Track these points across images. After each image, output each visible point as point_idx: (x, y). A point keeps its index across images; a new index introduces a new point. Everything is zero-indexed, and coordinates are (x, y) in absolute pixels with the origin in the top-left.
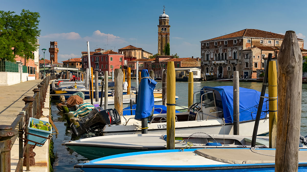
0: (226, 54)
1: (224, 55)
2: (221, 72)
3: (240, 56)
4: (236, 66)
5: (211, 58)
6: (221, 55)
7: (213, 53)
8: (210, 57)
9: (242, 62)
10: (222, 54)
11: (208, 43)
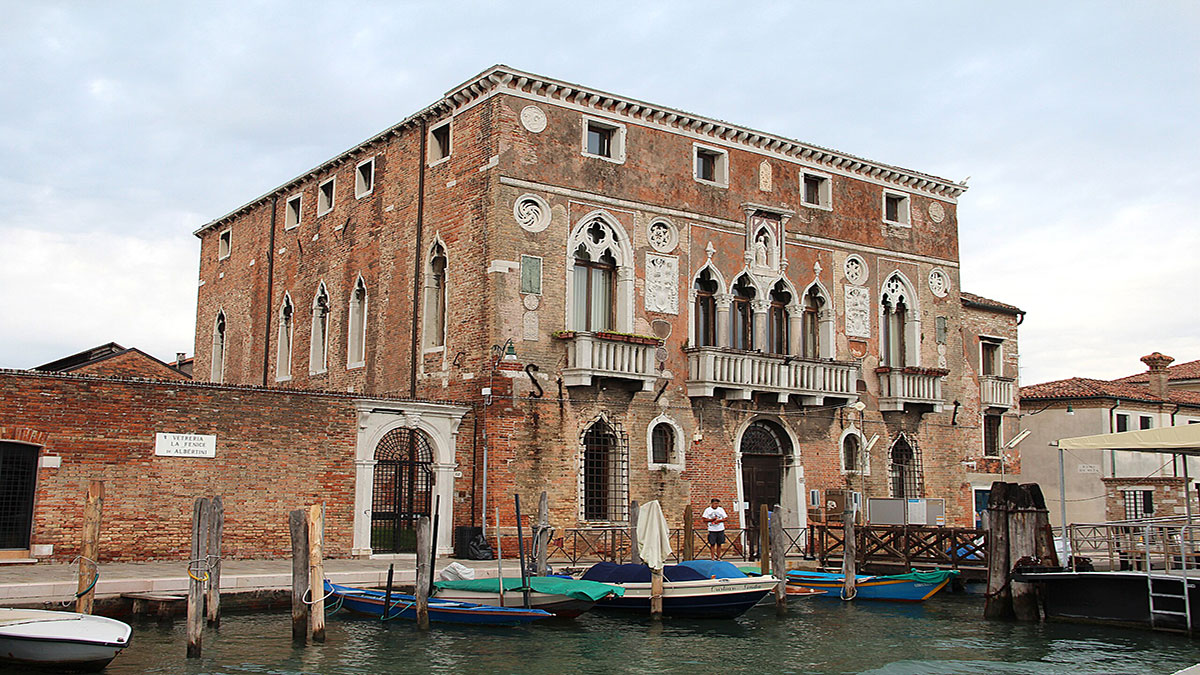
0: (815, 299)
1: (798, 306)
2: (764, 485)
3: (942, 349)
4: (915, 431)
5: (650, 315)
6: (763, 303)
7: (674, 261)
8: (640, 301)
9: (957, 404)
10: (780, 295)
11: (606, 117)
